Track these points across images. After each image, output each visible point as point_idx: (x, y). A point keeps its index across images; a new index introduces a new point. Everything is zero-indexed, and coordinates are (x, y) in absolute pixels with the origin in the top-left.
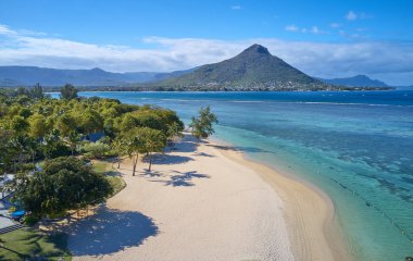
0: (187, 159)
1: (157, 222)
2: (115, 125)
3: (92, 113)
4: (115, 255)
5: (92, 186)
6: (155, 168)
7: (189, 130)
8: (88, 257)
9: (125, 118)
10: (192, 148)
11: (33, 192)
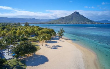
0: (56, 42)
1: (48, 58)
2: (38, 33)
3: (32, 30)
4: (37, 66)
5: (32, 48)
6: (48, 44)
7: (57, 34)
8: (31, 66)
9: (41, 31)
10: (58, 39)
11: (17, 49)
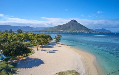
0: (53, 47)
1: (44, 61)
2: (33, 38)
3: (26, 35)
4: (31, 68)
6: (44, 49)
8: (23, 69)
10: (55, 45)
11: (7, 50)
